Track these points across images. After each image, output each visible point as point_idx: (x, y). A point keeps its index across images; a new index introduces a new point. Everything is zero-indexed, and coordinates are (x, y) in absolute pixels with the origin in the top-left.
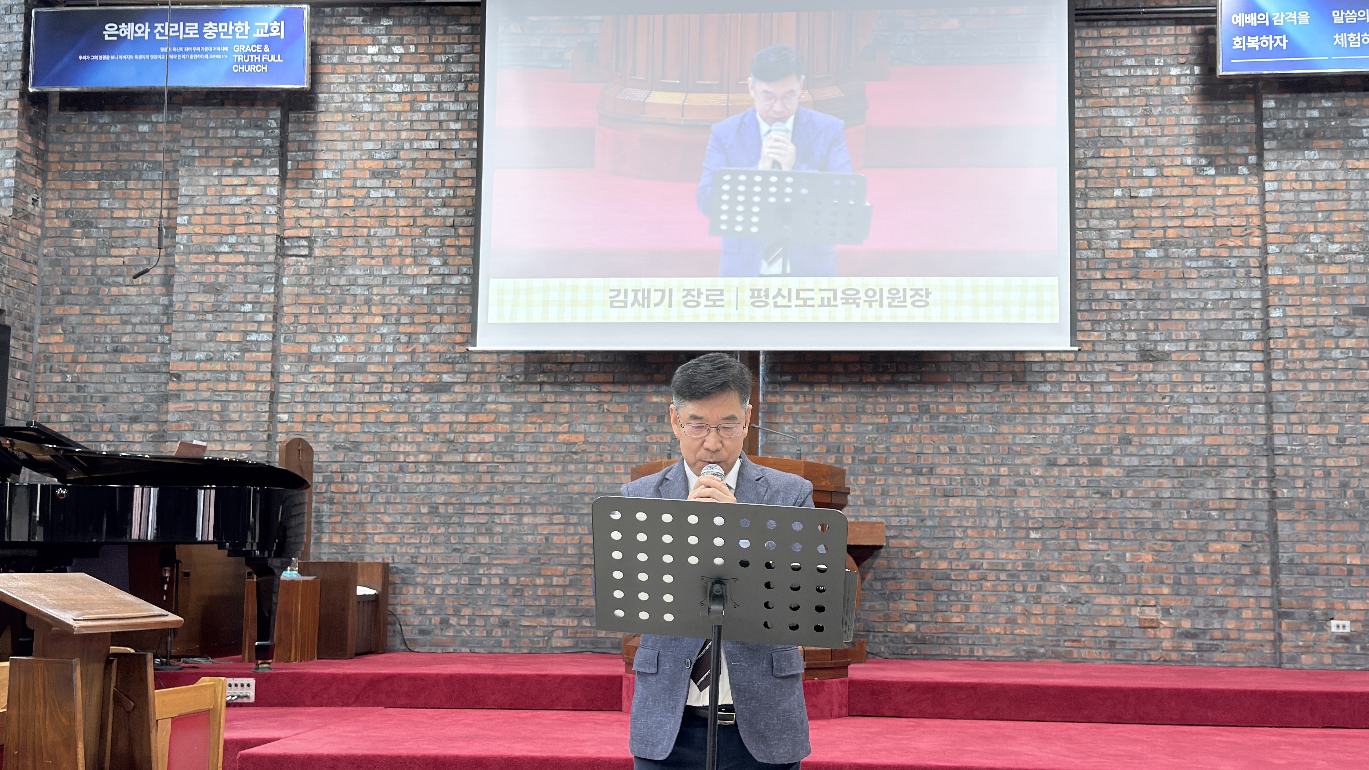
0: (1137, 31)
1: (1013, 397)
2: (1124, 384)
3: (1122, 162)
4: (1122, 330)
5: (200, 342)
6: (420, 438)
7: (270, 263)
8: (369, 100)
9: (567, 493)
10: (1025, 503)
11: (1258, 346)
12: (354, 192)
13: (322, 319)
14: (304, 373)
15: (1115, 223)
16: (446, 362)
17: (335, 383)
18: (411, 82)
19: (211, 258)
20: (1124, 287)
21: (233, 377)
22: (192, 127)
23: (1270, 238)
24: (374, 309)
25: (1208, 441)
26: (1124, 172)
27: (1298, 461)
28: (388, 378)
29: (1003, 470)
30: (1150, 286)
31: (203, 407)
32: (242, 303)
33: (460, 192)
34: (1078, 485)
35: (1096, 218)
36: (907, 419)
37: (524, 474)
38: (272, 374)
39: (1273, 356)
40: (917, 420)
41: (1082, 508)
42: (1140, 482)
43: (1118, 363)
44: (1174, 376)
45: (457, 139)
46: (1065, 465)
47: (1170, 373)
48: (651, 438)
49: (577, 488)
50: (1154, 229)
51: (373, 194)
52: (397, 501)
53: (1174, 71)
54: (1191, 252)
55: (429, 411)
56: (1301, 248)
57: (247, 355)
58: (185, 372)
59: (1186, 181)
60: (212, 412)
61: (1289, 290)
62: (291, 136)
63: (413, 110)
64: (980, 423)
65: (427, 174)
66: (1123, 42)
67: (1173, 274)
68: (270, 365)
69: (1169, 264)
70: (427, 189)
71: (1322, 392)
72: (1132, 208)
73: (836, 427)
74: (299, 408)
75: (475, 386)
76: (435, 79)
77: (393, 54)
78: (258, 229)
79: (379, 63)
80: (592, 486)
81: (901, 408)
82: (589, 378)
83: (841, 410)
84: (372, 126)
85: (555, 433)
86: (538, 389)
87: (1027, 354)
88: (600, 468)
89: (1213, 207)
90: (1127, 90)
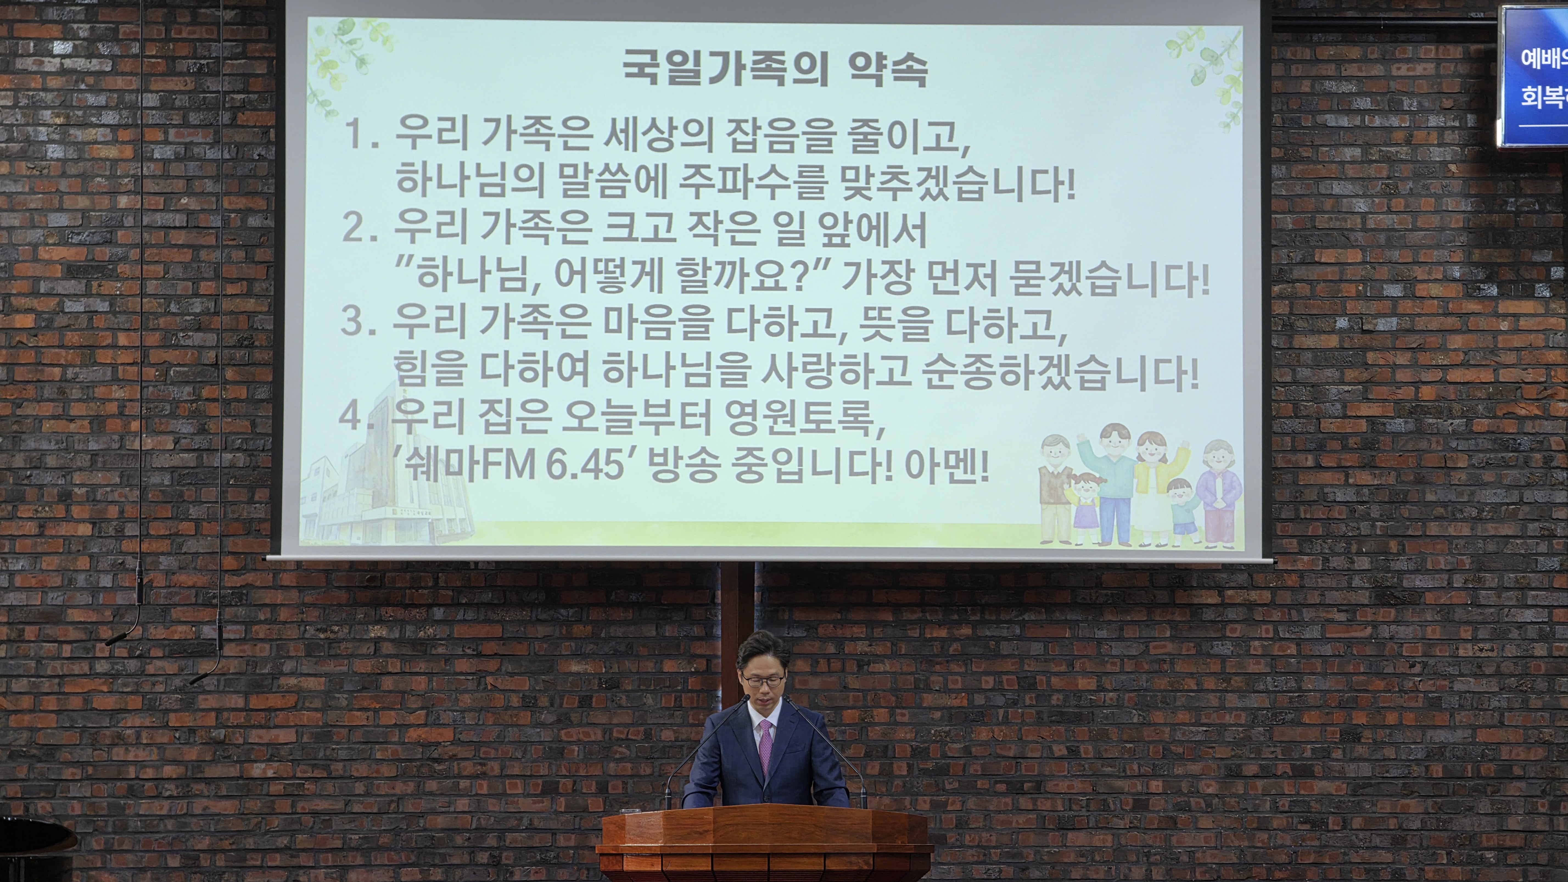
0: (1375, 52)
1: (1172, 663)
2: (1350, 642)
3: (1350, 273)
4: (1347, 553)
6: (162, 737)
8: (56, 137)
9: (425, 830)
10: (1190, 839)
12: (35, 303)
15: (1337, 374)
16: (208, 605)
17: (9, 641)
18: (133, 107)
20: (1351, 481)
24: (76, 511)
25: (1482, 736)
26: (1351, 290)
29: (1156, 785)
30: (1391, 480)
33: (226, 304)
34: (1275, 809)
35: (1307, 366)
36: (1000, 700)
37: (349, 797)
40: (1015, 703)
41: (1282, 846)
42: (1374, 804)
43: (1340, 608)
44: (1429, 629)
45: (218, 210)
46: (1255, 776)
47: (1423, 625)
48: (568, 734)
49: (441, 821)
50: (1400, 385)
51: (71, 306)
52: (124, 847)
53: (1435, 121)
54: (1458, 424)
55: (181, 690)
59: (1451, 306)
63: (138, 158)
64: (1120, 706)
65: (166, 273)
66: (1352, 70)
67: (1430, 460)
69: (1424, 445)
70: (168, 298)
72: (1365, 349)
73: (881, 715)
75: (260, 645)
76: (177, 103)
77: (101, 56)
79: (74, 71)
80: (469, 817)
81: (988, 682)
82: (459, 631)
83: (889, 685)
84: (63, 185)
85: (403, 727)
86: (372, 650)
87: (1195, 592)
88: (481, 785)
89: (1494, 351)
90: (1357, 152)
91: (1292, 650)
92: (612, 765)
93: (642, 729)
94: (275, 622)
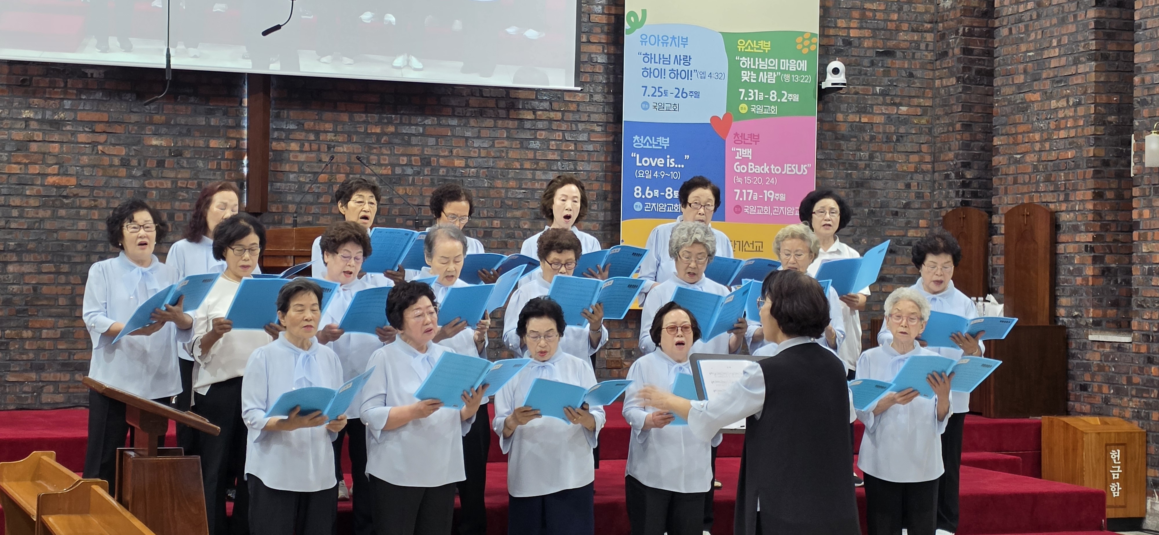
1: (507, 153)
2: (603, 144)
4: (603, 92)
9: (57, 240)
20: (606, 51)
29: (497, 223)
36: (410, 171)
37: (8, 218)
40: (418, 173)
43: (598, 124)
48: (150, 183)
64: (477, 177)
80: (86, 233)
81: (404, 160)
82: (81, 116)
83: (346, 160)
85: (45, 175)
86: (24, 126)
87: (521, 112)
88: (94, 214)
91: (572, 147)
92: (177, 203)
93: (196, 182)
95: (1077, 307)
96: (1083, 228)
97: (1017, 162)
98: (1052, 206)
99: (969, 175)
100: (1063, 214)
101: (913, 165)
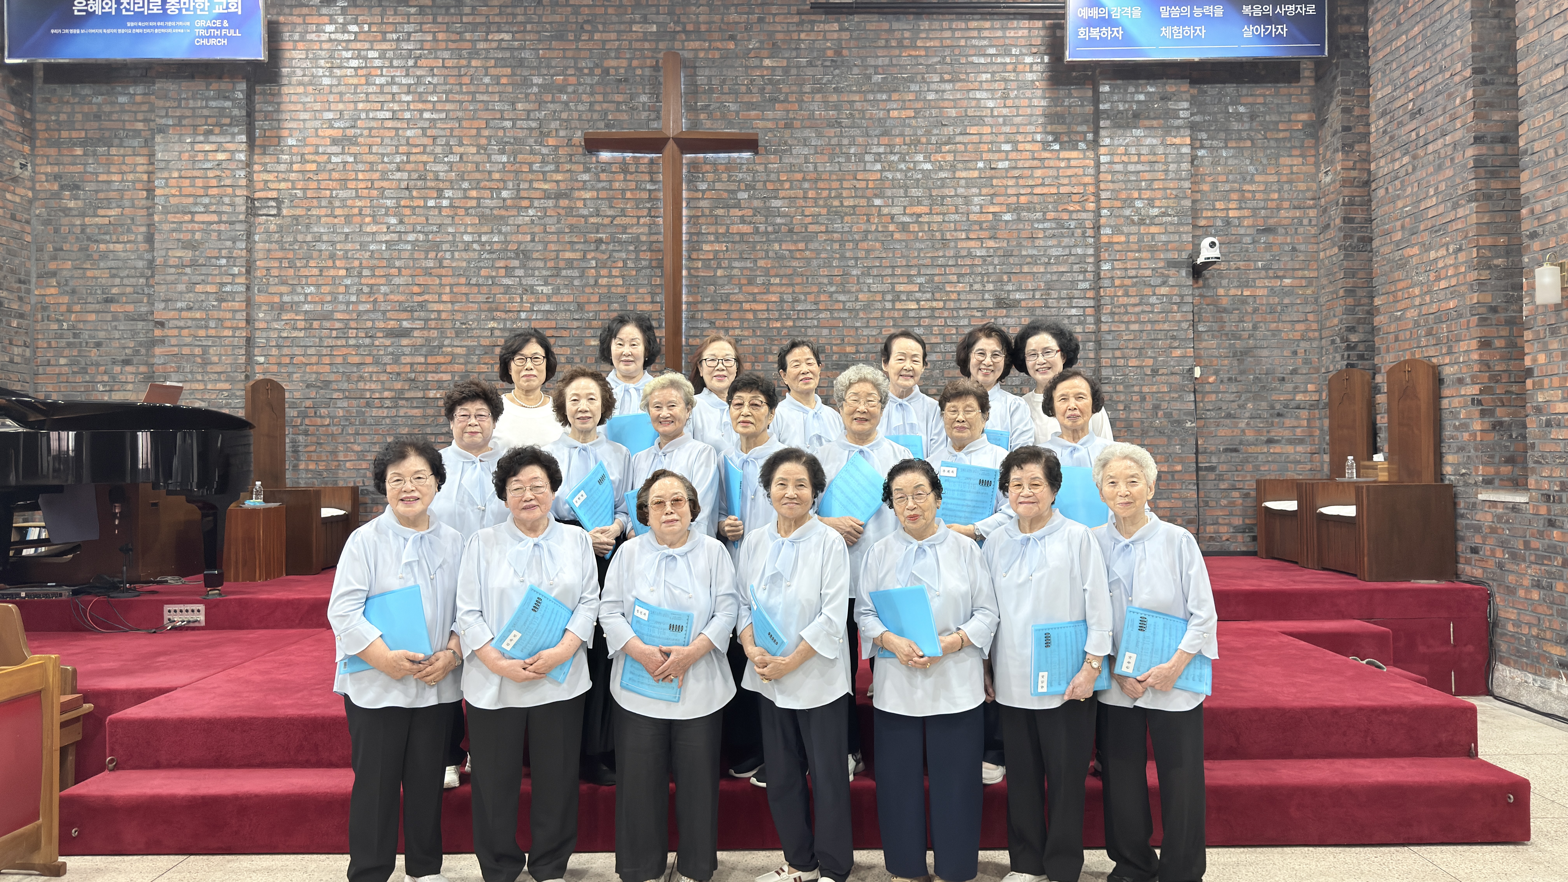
0: (997, 24)
3: (985, 138)
4: (982, 282)
5: (181, 293)
6: (384, 377)
7: (241, 221)
8: (327, 73)
11: (1091, 294)
12: (317, 158)
13: (291, 272)
14: (277, 320)
15: (978, 191)
16: (405, 310)
17: (305, 329)
18: (366, 58)
19: (188, 217)
20: (984, 245)
21: (212, 324)
22: (166, 97)
23: (1104, 203)
24: (338, 263)
26: (985, 147)
27: (1120, 388)
28: (353, 324)
30: (1005, 244)
31: (186, 351)
32: (217, 258)
33: (412, 158)
35: (962, 186)
38: (248, 321)
39: (1102, 302)
43: (978, 309)
45: (408, 110)
50: (1009, 196)
51: (334, 159)
53: (1028, 60)
54: (1039, 215)
55: (392, 354)
56: (1127, 212)
57: (224, 304)
58: (168, 320)
59: (1036, 154)
60: (194, 355)
61: (1117, 247)
62: (258, 107)
63: (368, 84)
65: (382, 142)
66: (986, 34)
67: (1024, 234)
68: (244, 314)
69: (1021, 226)
70: (383, 155)
71: (1141, 331)
72: (992, 178)
74: (274, 351)
75: (432, 331)
76: (387, 56)
77: (349, 32)
78: (229, 190)
79: (336, 40)
84: (331, 98)
86: (489, 334)
89: (1057, 177)
90: (989, 76)
91: (954, 331)
94: (440, 319)
95: (1465, 465)
96: (1468, 380)
97: (1398, 319)
98: (1434, 360)
99: (1354, 338)
100: (1447, 367)
101: (1299, 334)
